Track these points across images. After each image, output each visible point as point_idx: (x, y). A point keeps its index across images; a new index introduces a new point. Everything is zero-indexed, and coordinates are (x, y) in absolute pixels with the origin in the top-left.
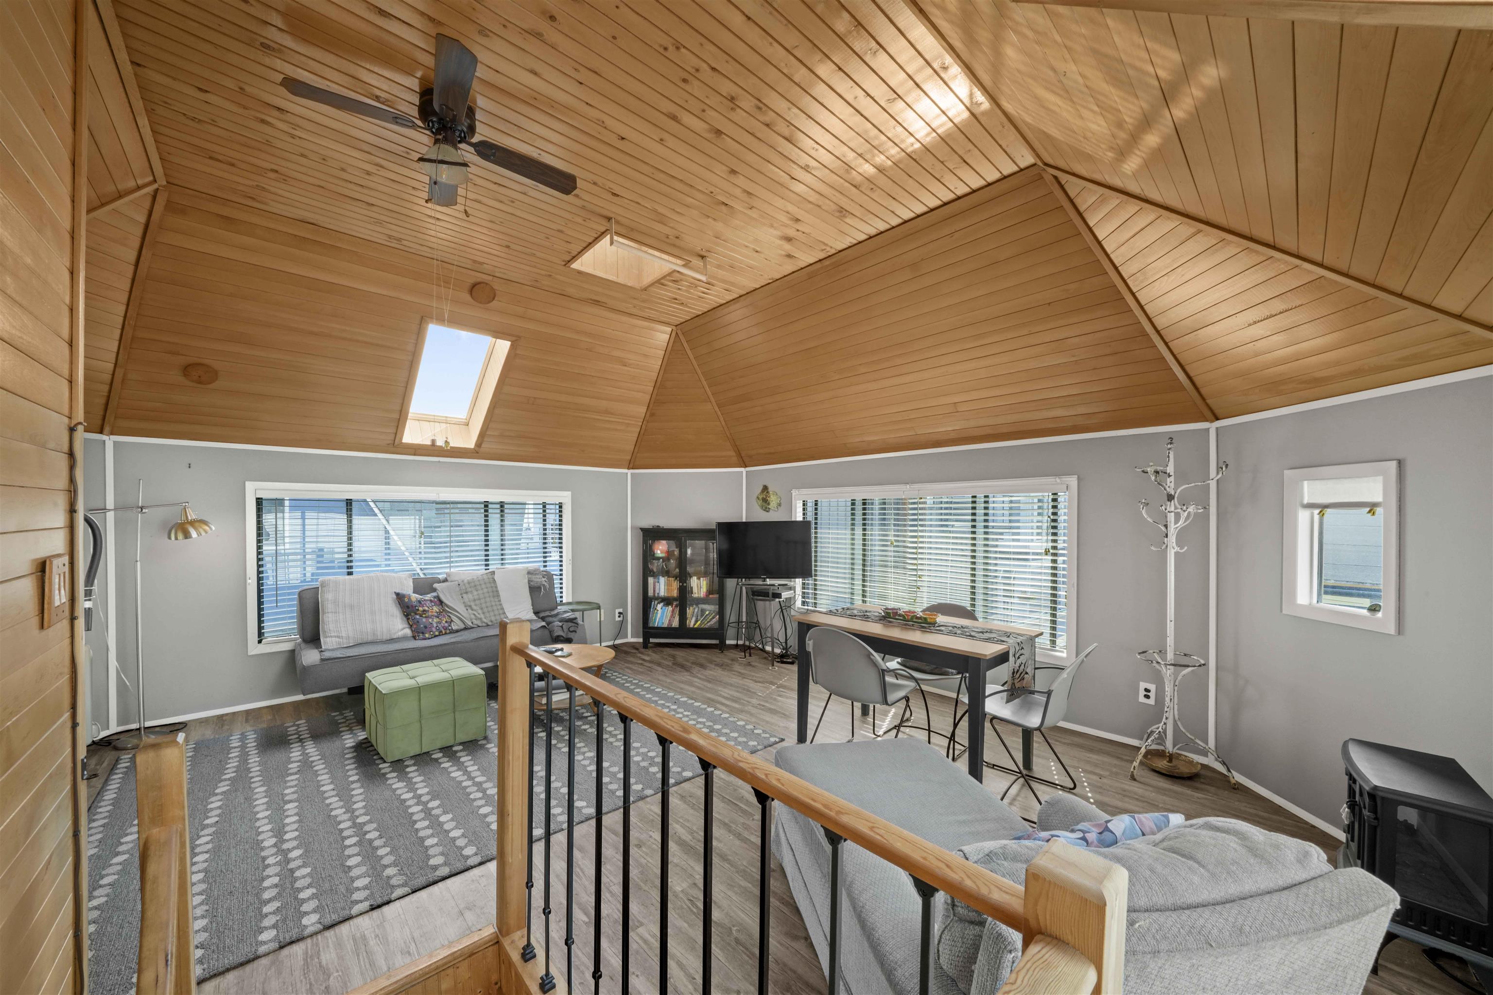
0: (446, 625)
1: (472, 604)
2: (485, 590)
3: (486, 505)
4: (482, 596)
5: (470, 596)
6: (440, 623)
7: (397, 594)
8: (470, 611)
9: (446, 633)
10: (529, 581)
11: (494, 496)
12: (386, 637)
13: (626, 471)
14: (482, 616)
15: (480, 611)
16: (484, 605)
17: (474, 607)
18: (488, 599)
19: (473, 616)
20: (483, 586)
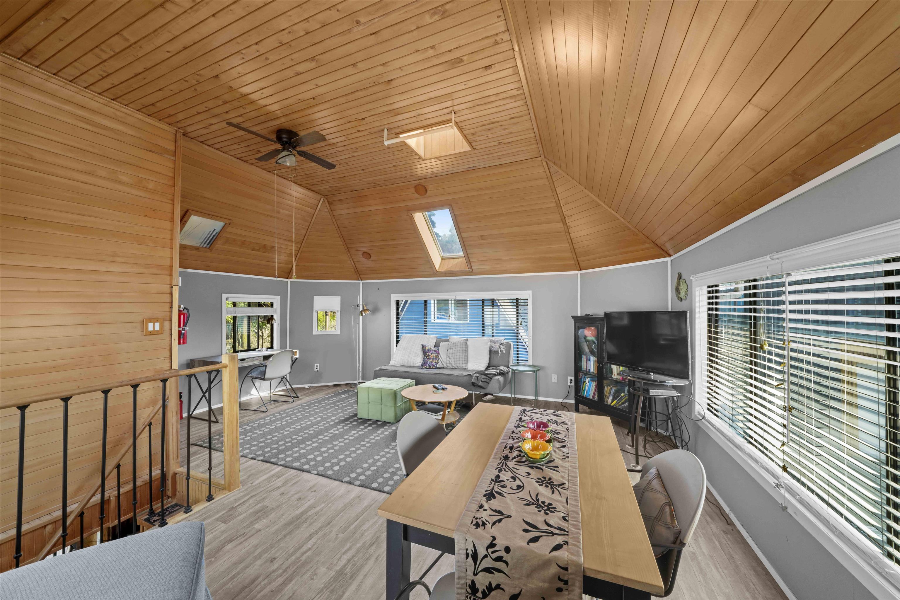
0: (434, 364)
1: (450, 355)
2: (459, 349)
3: (483, 300)
4: (456, 352)
5: (451, 351)
6: (432, 362)
7: (422, 345)
8: (448, 359)
9: (433, 368)
10: (491, 347)
11: (487, 295)
12: (412, 365)
13: (576, 272)
14: (453, 363)
15: (453, 360)
16: (455, 357)
17: (451, 357)
18: (458, 354)
19: (448, 362)
20: (459, 346)
